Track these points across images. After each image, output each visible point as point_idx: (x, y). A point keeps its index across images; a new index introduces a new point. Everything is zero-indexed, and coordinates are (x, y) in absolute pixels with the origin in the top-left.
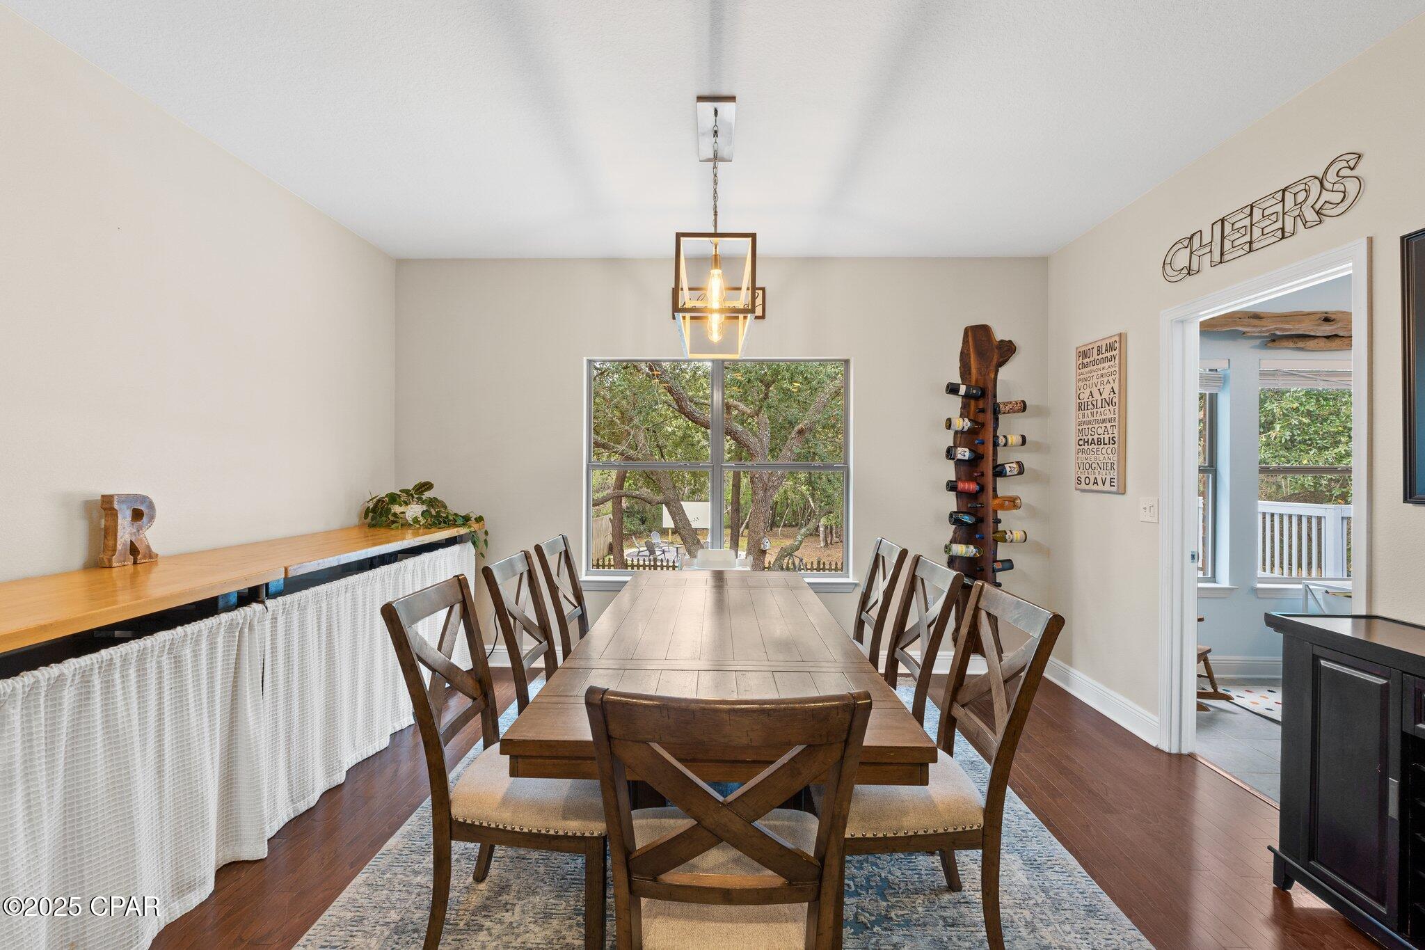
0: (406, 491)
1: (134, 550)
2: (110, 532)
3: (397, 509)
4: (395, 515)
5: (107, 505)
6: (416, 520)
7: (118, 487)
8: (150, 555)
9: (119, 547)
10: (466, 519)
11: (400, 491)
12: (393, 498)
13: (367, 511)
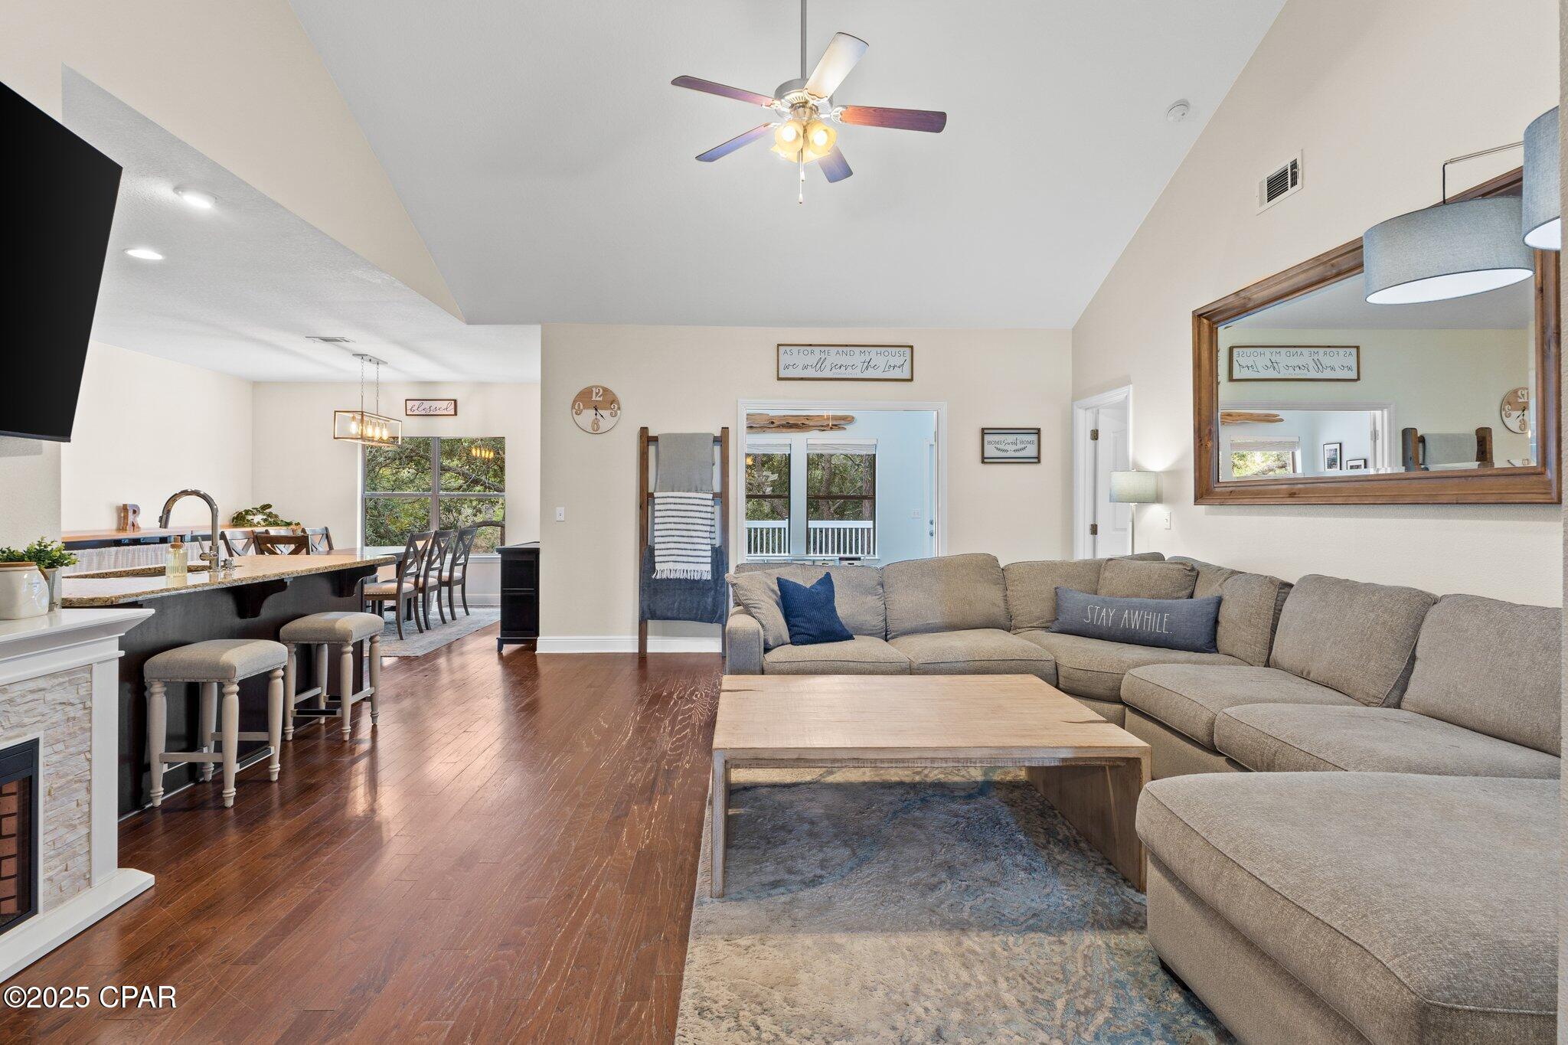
0: (256, 509)
1: (133, 525)
2: (126, 517)
3: (249, 517)
4: (248, 520)
5: (125, 508)
6: (258, 523)
7: (129, 502)
8: (139, 528)
9: (129, 522)
10: (288, 524)
11: (253, 509)
12: (247, 512)
13: (234, 518)
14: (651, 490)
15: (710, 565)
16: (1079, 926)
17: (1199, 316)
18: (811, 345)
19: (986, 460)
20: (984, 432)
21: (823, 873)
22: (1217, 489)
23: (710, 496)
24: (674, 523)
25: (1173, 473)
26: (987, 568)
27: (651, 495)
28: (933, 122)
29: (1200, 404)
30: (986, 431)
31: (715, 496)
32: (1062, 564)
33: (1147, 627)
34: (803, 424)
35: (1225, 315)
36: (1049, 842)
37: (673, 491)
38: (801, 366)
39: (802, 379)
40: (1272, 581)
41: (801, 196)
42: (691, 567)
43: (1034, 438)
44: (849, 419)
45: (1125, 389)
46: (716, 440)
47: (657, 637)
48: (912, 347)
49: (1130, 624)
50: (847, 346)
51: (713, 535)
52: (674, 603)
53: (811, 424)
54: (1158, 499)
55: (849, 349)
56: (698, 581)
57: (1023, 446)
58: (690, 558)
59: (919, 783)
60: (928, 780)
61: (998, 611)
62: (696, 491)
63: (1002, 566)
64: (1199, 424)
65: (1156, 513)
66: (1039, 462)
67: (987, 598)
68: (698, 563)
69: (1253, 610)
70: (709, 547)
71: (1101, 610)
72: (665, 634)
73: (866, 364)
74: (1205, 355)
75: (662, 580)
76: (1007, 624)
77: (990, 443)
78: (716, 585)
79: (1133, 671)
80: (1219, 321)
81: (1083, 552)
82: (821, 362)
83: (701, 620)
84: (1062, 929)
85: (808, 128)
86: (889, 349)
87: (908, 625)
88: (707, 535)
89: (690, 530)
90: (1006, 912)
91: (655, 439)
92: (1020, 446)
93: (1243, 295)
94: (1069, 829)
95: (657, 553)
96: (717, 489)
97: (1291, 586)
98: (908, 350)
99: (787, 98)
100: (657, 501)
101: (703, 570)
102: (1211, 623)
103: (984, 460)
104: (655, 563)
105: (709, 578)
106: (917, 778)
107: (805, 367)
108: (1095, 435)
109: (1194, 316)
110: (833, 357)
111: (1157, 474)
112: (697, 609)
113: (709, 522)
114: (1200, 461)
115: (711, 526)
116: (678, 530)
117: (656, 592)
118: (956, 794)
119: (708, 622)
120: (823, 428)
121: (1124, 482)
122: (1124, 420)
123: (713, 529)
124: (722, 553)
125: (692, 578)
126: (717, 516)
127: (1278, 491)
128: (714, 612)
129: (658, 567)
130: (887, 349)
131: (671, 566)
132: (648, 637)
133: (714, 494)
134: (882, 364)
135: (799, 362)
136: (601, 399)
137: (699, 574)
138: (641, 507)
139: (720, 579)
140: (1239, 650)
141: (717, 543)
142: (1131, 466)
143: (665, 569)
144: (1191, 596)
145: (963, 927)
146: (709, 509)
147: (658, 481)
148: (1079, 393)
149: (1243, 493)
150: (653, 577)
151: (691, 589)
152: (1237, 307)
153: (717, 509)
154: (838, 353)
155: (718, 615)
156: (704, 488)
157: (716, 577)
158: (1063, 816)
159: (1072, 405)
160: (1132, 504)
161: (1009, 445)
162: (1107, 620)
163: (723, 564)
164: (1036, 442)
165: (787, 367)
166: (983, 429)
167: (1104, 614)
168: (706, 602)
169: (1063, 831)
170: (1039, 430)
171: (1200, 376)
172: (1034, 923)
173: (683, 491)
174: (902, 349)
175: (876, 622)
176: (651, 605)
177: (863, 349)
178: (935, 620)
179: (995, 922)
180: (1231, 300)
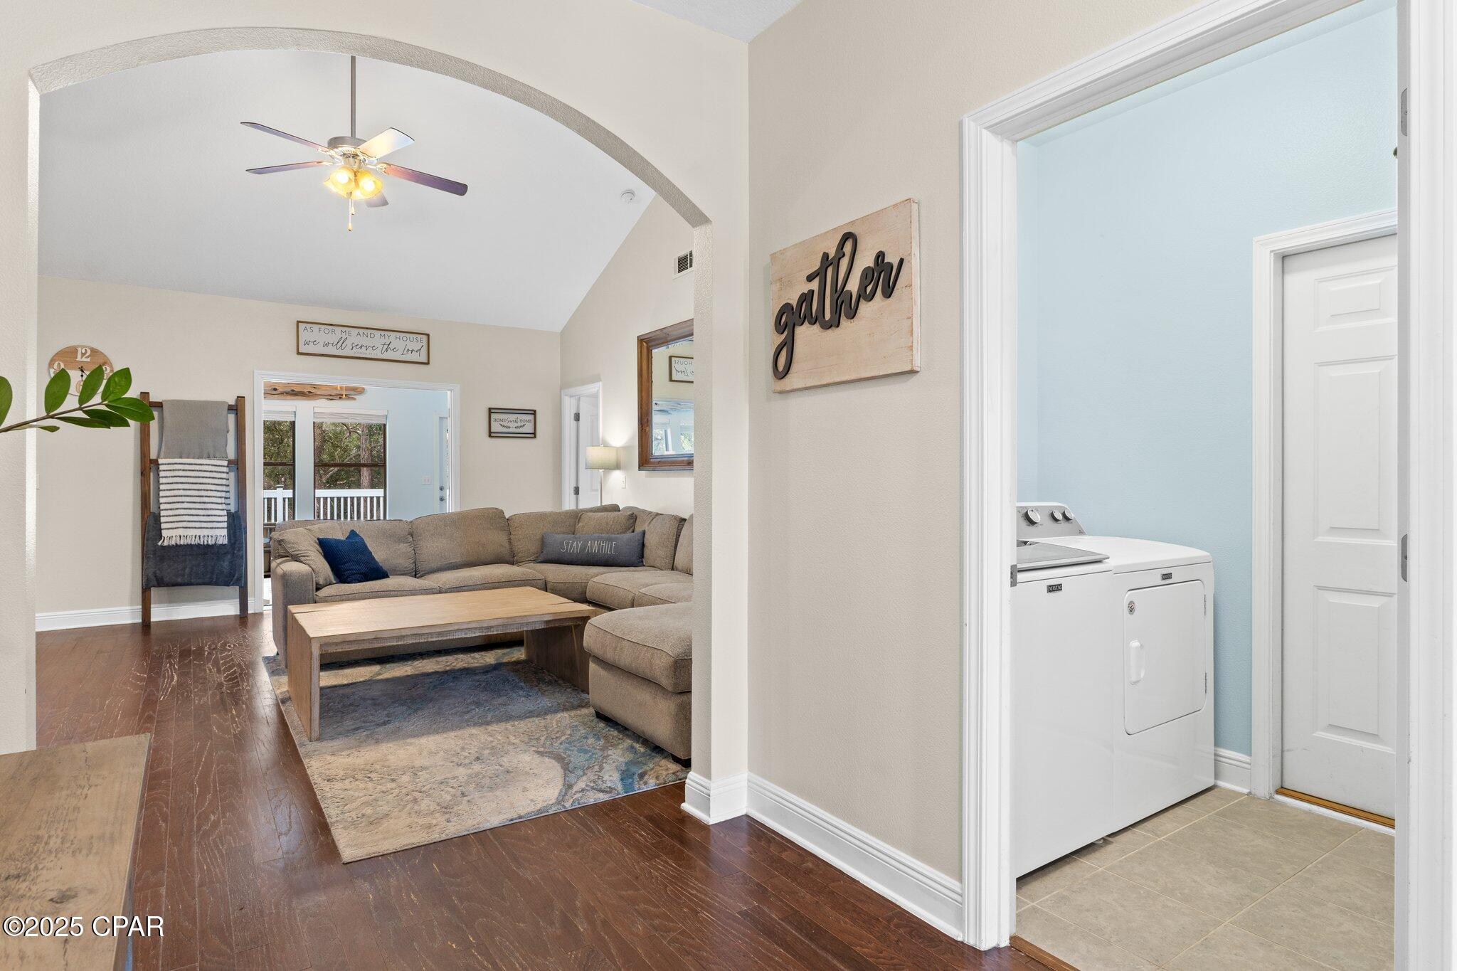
14: (153, 456)
15: (226, 530)
16: (556, 711)
17: (641, 340)
18: (331, 325)
19: (492, 435)
20: (491, 411)
21: (390, 719)
22: (652, 460)
23: (226, 463)
24: (184, 489)
25: (626, 448)
26: (496, 519)
27: (155, 462)
28: (460, 189)
29: (641, 401)
30: (493, 411)
31: (230, 462)
32: (551, 514)
33: (602, 551)
34: (310, 392)
35: (657, 342)
36: (539, 684)
37: (181, 457)
38: (322, 344)
39: (323, 355)
40: (675, 517)
41: (350, 224)
42: (206, 532)
43: (531, 417)
44: (359, 390)
45: (596, 385)
46: (231, 408)
47: (162, 605)
48: (428, 335)
49: (592, 549)
50: (367, 328)
51: (228, 501)
52: (185, 568)
53: (319, 393)
54: (617, 467)
55: (369, 331)
56: (212, 546)
57: (522, 424)
58: (203, 523)
59: (450, 670)
60: (456, 668)
61: (505, 551)
62: (209, 458)
63: (507, 517)
64: (641, 415)
65: (617, 477)
66: (535, 437)
67: (497, 540)
68: (212, 528)
69: (665, 537)
70: (225, 513)
71: (572, 543)
72: (171, 601)
73: (386, 347)
74: (645, 367)
75: (169, 547)
76: (511, 560)
77: (495, 420)
78: (234, 549)
79: (595, 579)
80: (652, 346)
81: (569, 505)
82: (341, 343)
83: (217, 584)
84: (546, 714)
85: (359, 175)
86: (408, 335)
87: (434, 565)
88: (223, 500)
89: (202, 496)
90: (513, 714)
91: (159, 405)
92: (520, 424)
93: (664, 331)
94: (552, 677)
95: (163, 520)
96: (231, 453)
97: (685, 520)
98: (425, 338)
99: (340, 149)
100: (161, 468)
101: (219, 535)
102: (641, 545)
103: (491, 434)
104: (161, 530)
105: (226, 542)
106: (448, 668)
107: (326, 345)
108: (577, 417)
109: (638, 339)
110: (354, 337)
111: (617, 449)
112: (212, 573)
113: (224, 488)
114: (642, 441)
115: (226, 492)
116: (188, 496)
117: (162, 559)
118: (477, 672)
119: (225, 585)
120: (331, 397)
121: (594, 454)
122: (597, 406)
123: (228, 495)
124: (239, 518)
125: (206, 543)
126: (232, 482)
127: (682, 462)
128: (231, 575)
129: (164, 533)
130: (404, 334)
131: (181, 532)
132: (152, 606)
133: (229, 461)
134: (400, 346)
135: (318, 339)
136: (88, 360)
137: (214, 539)
138: (142, 473)
139: (238, 543)
140: (658, 563)
141: (233, 509)
142: (600, 442)
143: (172, 535)
144: (633, 531)
145: (488, 723)
146: (224, 476)
147: (163, 447)
148: (565, 385)
149: (665, 462)
150: (160, 543)
151: (205, 554)
152: (662, 339)
153: (232, 476)
154: (359, 334)
155: (235, 578)
156: (217, 455)
157: (233, 542)
158: (548, 671)
159: (560, 392)
160: (601, 471)
161: (511, 422)
162: (577, 549)
163: (241, 529)
164: (533, 421)
165: (307, 343)
166: (490, 409)
167: (574, 545)
168: (222, 566)
169: (548, 678)
170: (535, 411)
171: (641, 381)
172: (530, 715)
173: (194, 458)
174: (419, 336)
175: (408, 564)
176: (158, 572)
177: (383, 333)
178: (457, 559)
179: (509, 718)
180: (658, 333)
